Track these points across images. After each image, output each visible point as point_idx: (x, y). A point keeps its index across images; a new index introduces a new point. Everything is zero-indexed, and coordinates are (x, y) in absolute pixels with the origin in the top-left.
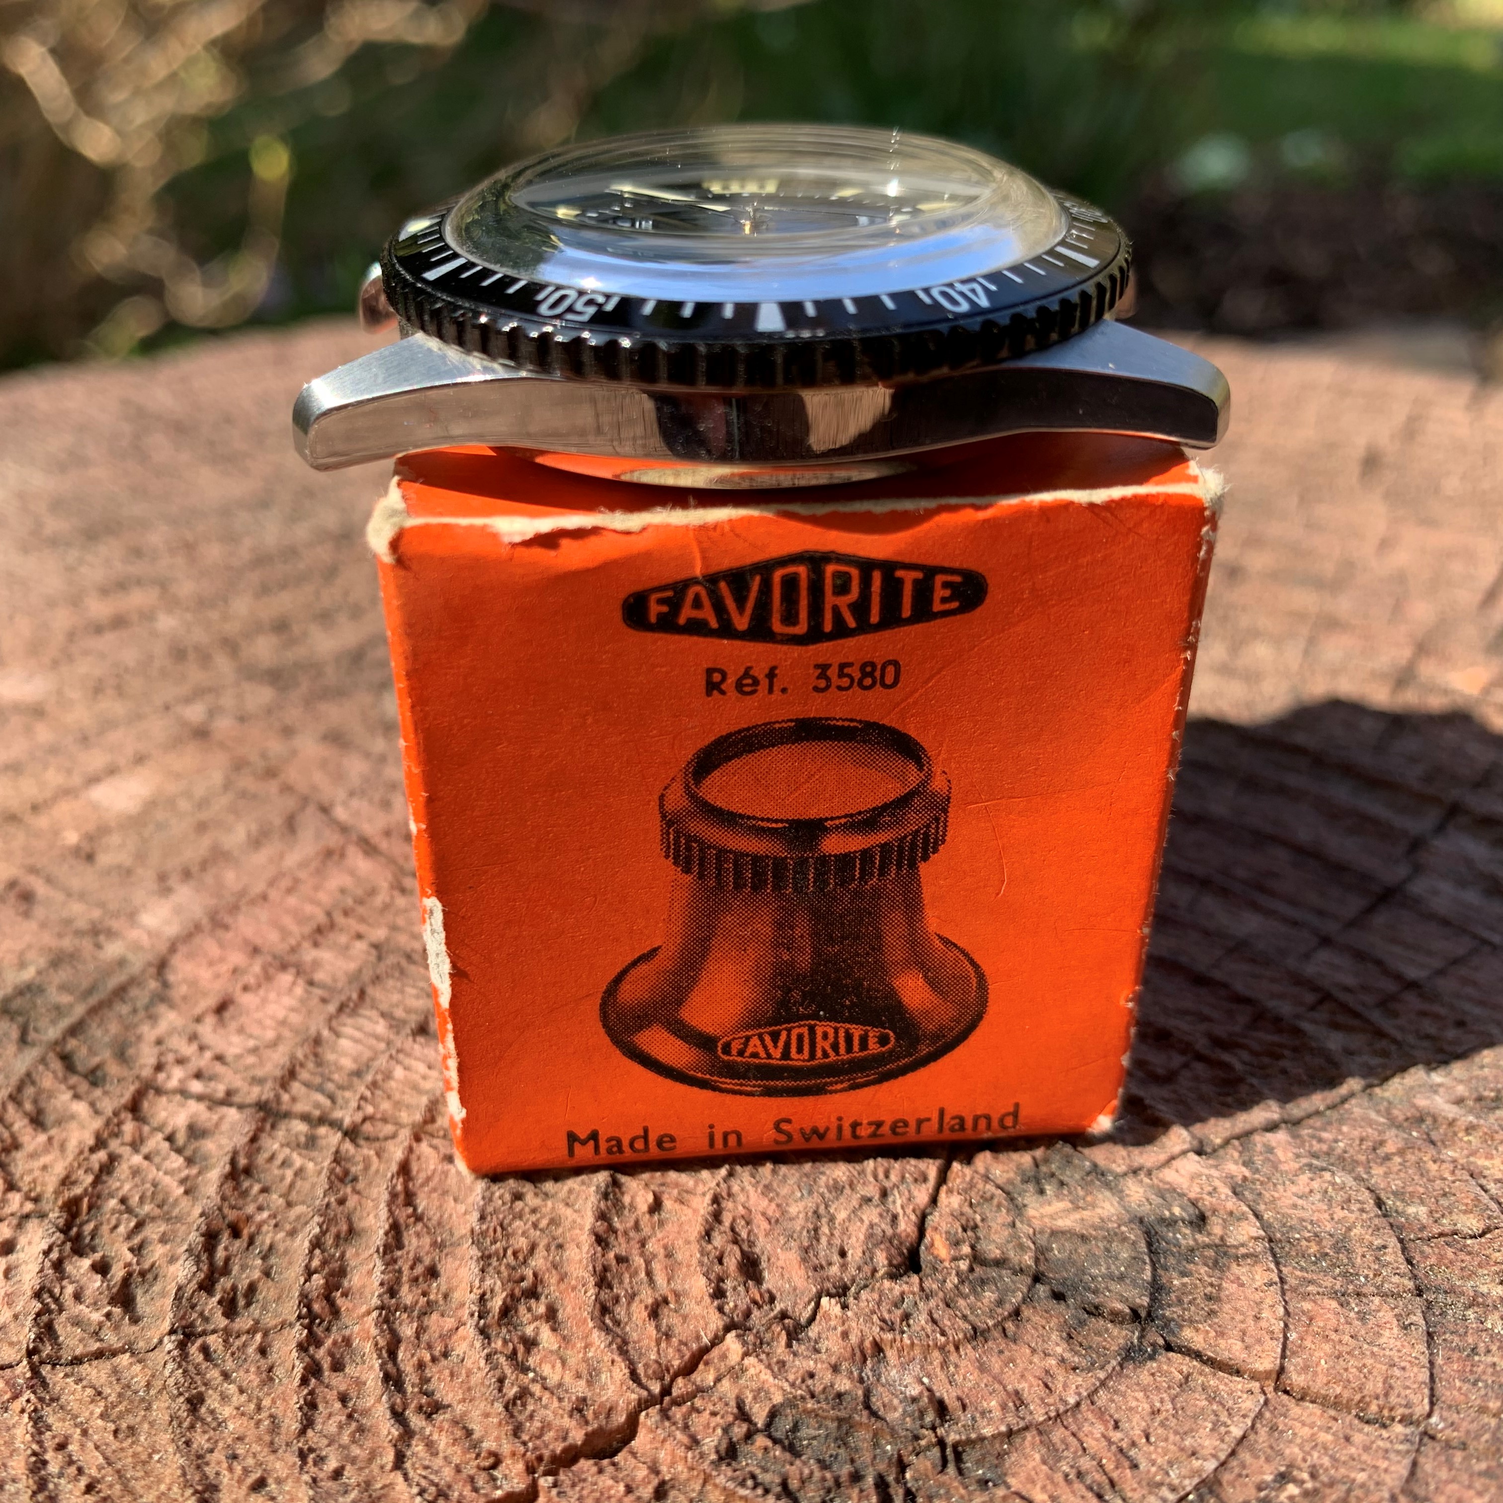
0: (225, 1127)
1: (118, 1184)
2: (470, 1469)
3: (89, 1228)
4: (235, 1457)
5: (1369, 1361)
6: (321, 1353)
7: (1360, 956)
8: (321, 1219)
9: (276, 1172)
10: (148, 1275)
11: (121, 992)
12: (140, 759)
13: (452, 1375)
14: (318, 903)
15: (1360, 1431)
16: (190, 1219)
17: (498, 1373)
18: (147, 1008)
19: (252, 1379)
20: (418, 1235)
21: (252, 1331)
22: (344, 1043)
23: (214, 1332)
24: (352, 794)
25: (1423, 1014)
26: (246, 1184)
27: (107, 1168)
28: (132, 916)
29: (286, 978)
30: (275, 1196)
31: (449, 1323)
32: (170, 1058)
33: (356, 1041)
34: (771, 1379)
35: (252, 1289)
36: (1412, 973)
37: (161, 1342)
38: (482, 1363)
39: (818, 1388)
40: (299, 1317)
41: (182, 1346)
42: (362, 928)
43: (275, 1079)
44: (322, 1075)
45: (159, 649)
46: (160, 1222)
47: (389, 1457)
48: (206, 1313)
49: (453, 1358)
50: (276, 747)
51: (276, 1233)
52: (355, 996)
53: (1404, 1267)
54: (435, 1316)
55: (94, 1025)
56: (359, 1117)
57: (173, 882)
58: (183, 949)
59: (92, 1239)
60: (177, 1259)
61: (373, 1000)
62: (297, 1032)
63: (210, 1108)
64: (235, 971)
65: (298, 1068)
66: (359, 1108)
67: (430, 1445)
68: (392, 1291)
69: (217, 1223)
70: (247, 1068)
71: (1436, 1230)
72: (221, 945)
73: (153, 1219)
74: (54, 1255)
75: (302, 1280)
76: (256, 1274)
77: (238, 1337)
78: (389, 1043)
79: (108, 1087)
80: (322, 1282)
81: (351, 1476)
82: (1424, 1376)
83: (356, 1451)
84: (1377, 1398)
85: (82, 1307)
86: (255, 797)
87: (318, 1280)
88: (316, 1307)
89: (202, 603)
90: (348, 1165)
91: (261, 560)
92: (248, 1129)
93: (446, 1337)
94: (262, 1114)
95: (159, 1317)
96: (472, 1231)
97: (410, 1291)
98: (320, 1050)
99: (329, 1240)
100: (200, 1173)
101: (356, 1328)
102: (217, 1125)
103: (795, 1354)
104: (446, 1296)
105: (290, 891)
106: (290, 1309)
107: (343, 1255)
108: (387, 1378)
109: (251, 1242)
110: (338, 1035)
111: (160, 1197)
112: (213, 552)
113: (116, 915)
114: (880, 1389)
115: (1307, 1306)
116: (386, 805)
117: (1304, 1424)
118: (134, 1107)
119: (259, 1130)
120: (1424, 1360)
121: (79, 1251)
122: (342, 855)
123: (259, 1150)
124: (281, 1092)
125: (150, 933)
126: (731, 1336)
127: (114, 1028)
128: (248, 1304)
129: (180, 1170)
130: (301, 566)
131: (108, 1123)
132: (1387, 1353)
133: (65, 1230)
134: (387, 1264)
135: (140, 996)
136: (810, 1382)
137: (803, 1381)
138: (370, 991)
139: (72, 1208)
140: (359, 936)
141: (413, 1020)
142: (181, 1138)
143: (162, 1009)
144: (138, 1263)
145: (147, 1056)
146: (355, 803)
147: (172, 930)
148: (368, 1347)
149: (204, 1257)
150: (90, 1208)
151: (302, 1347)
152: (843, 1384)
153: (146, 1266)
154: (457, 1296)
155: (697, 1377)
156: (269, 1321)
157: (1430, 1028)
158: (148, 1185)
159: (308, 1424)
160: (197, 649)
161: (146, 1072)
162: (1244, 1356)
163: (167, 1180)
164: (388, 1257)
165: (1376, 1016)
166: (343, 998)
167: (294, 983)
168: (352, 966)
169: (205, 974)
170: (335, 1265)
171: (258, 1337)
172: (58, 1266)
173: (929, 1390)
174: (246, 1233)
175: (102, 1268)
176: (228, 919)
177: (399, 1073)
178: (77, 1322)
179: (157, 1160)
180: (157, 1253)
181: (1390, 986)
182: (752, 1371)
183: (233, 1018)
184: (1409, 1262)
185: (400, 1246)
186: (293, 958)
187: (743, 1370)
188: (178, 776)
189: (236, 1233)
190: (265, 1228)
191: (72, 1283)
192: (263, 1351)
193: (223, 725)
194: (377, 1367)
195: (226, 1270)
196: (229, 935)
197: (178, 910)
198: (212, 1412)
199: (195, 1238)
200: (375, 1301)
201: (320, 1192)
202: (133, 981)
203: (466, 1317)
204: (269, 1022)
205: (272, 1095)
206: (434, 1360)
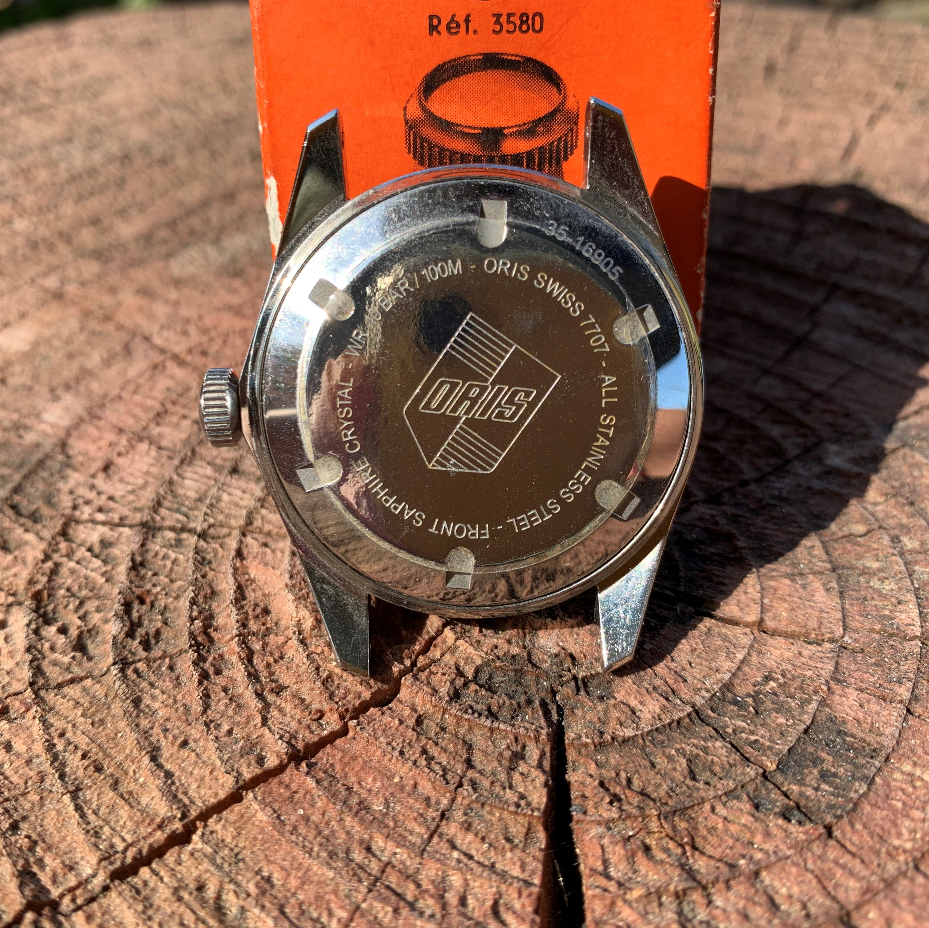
0: (123, 539)
1: (63, 580)
2: (307, 721)
3: (50, 608)
4: (166, 730)
5: (809, 610)
6: (207, 665)
7: (787, 379)
8: (194, 588)
9: (160, 563)
10: (93, 632)
11: (41, 464)
12: (23, 316)
13: (287, 669)
14: (154, 399)
15: (806, 648)
16: (113, 596)
17: (315, 664)
18: (59, 472)
19: (168, 684)
20: (254, 590)
21: (163, 657)
22: (187, 482)
23: (140, 660)
24: (162, 328)
25: (825, 411)
26: (143, 572)
27: (54, 572)
28: (38, 416)
29: (144, 446)
30: (162, 578)
31: (281, 639)
32: (81, 501)
33: (196, 481)
34: (474, 652)
35: (158, 633)
36: (818, 387)
37: (108, 670)
38: (305, 660)
39: (501, 654)
40: (191, 646)
41: (122, 670)
42: (185, 412)
43: (149, 507)
44: (178, 503)
45: (20, 241)
46: (93, 600)
47: (258, 719)
48: (133, 650)
49: (287, 659)
50: (107, 300)
51: (167, 599)
52: (189, 453)
53: (825, 557)
54: (272, 636)
55: (28, 486)
56: (205, 525)
57: (60, 391)
58: (75, 434)
59: (54, 614)
60: (109, 621)
61: (201, 455)
62: (156, 478)
63: (111, 529)
64: (110, 445)
65: (162, 500)
66: (205, 520)
67: (281, 710)
68: (244, 625)
69: (130, 597)
70: (130, 503)
71: (840, 534)
72: (98, 429)
73: (89, 598)
74: (33, 626)
75: (188, 624)
76: (159, 624)
77: (154, 662)
78: (216, 480)
79: (44, 523)
80: (201, 624)
81: (238, 733)
82: (839, 615)
83: (238, 718)
84: (814, 630)
85: (56, 655)
86: (100, 334)
87: (198, 623)
88: (200, 639)
89: (41, 210)
90: (205, 555)
91: (74, 178)
92: (138, 539)
93: (280, 647)
94: (145, 530)
95: (104, 655)
96: (287, 585)
97: (255, 623)
98: (174, 488)
99: (201, 599)
100: (113, 569)
101: (226, 649)
102: (118, 539)
103: (485, 636)
104: (276, 624)
105: (134, 392)
106: (184, 642)
107: (210, 607)
108: (250, 675)
109: (152, 605)
110: (183, 478)
111: (91, 585)
112: (42, 175)
113: (28, 416)
114: (536, 651)
115: (772, 583)
116: (185, 333)
117: (776, 648)
118: (64, 533)
119: (146, 539)
120: (839, 607)
121: (48, 622)
122: (164, 367)
123: (147, 551)
124: (154, 515)
125: (52, 426)
126: (447, 630)
127: (41, 486)
128: (157, 642)
129: (100, 567)
130: (101, 179)
131: (50, 544)
132: (818, 605)
133: (36, 610)
134: (239, 610)
135: (54, 465)
136: (496, 651)
137: (492, 651)
138: (198, 449)
139: (37, 597)
140: (184, 417)
141: (228, 465)
142: (97, 549)
143: (69, 472)
144: (85, 626)
145: (66, 502)
146: (166, 333)
147: (66, 422)
148: (235, 658)
149: (126, 618)
150: (49, 596)
151: (195, 663)
152: (515, 650)
153: (90, 626)
154: (283, 623)
155: (430, 654)
156: (172, 650)
157: (829, 418)
158: (82, 579)
159: (206, 707)
160: (44, 240)
161: (68, 511)
162: (740, 614)
163: (93, 574)
164: (238, 605)
165: (798, 414)
166: (182, 455)
167: (149, 449)
168: (184, 436)
169: (92, 448)
170: (207, 613)
171: (167, 660)
172: (36, 632)
173: (564, 649)
174: (148, 600)
175: (63, 630)
176: (99, 413)
177: (225, 497)
178: (55, 663)
179: (84, 563)
180: (96, 618)
181: (805, 396)
182: (462, 648)
183: (115, 473)
184: (827, 553)
185: (244, 598)
186: (145, 434)
187: (457, 648)
188: (49, 325)
189: (142, 602)
190: (160, 597)
191: (47, 641)
192: (171, 668)
193: (71, 289)
194: (243, 670)
195: (140, 624)
196: (102, 423)
197: (67, 409)
198: (148, 706)
199: (117, 607)
200: (235, 632)
201: (190, 572)
202: (47, 456)
203: (291, 634)
204: (138, 474)
205: (149, 518)
206: (276, 661)
